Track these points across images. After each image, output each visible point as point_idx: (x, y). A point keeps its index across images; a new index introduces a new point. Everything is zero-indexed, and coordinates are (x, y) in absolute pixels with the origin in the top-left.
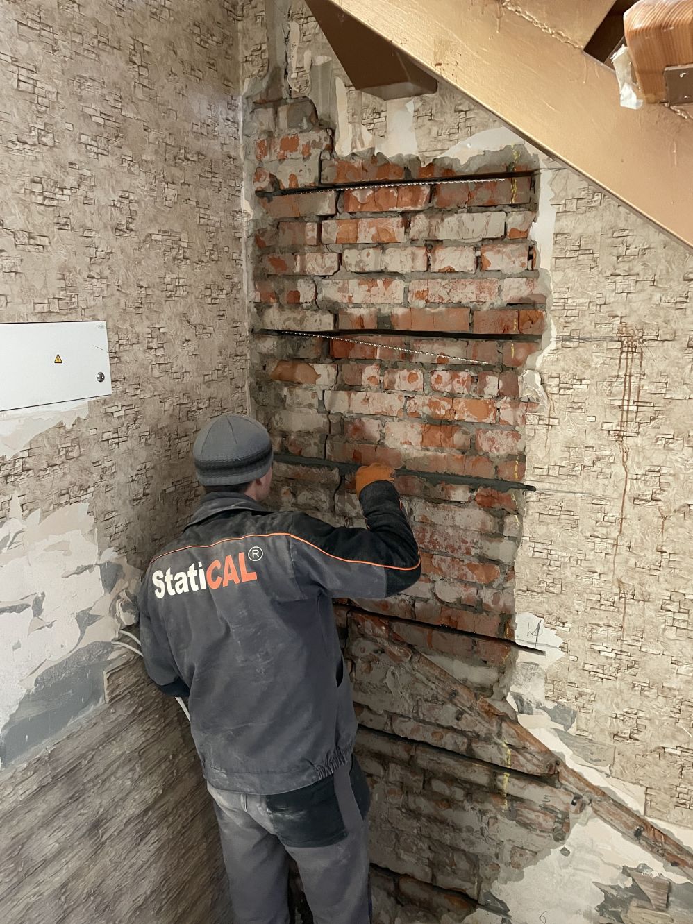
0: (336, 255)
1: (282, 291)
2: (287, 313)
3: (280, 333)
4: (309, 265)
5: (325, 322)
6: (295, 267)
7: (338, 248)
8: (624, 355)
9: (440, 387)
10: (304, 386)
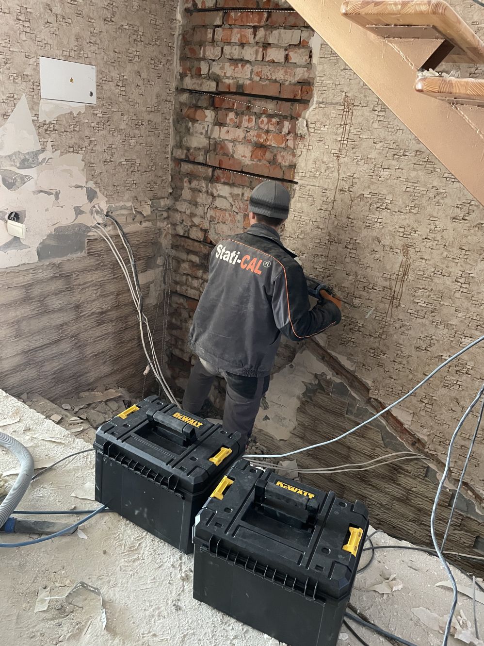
0: (220, 48)
1: (193, 67)
2: (194, 80)
3: (191, 91)
4: (207, 53)
5: (211, 86)
6: (200, 54)
7: (221, 45)
8: (345, 113)
9: (262, 126)
10: (199, 122)
